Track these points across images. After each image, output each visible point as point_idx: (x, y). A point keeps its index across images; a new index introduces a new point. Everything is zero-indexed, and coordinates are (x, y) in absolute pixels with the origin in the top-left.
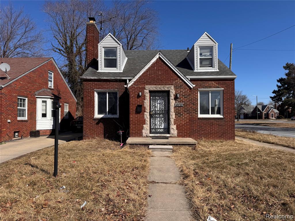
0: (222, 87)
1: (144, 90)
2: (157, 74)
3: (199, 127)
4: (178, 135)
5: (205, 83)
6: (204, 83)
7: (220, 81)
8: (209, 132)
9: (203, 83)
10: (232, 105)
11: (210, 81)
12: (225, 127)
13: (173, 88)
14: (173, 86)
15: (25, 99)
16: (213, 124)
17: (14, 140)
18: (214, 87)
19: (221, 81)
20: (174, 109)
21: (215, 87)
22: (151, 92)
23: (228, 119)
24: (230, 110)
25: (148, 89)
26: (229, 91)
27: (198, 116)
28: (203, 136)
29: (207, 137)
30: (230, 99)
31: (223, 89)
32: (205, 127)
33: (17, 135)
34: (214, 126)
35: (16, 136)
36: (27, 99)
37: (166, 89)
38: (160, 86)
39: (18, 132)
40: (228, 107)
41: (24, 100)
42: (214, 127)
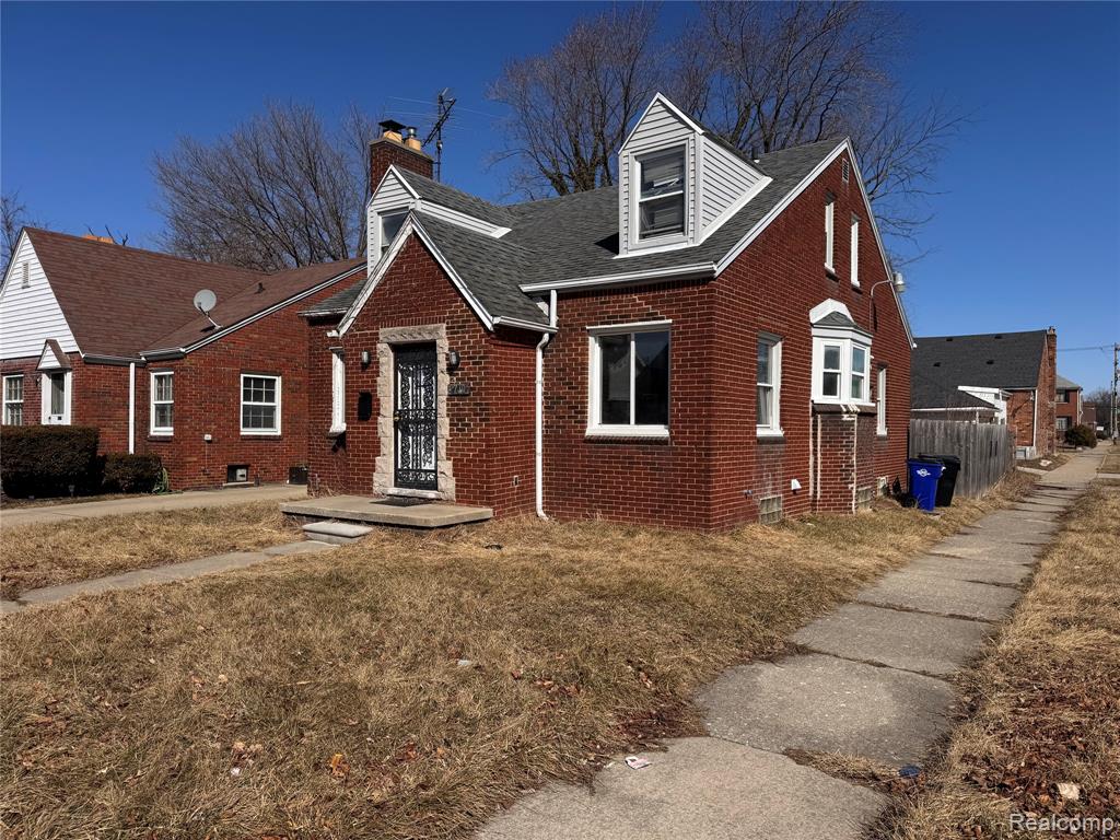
0: (665, 313)
1: (375, 344)
2: (406, 287)
3: (589, 471)
4: (457, 496)
5: (609, 302)
6: (604, 303)
7: (659, 290)
8: (621, 493)
9: (602, 303)
10: (702, 388)
11: (627, 293)
12: (675, 475)
13: (445, 331)
14: (445, 325)
15: (275, 380)
16: (634, 463)
17: (226, 487)
18: (637, 316)
19: (664, 289)
20: (448, 405)
21: (642, 315)
22: (397, 348)
23: (685, 444)
24: (693, 405)
25: (386, 340)
26: (690, 327)
27: (584, 432)
28: (600, 507)
29: (612, 513)
30: (694, 360)
31: (670, 321)
32: (607, 472)
33: (242, 476)
34: (637, 469)
35: (239, 478)
36: (279, 381)
37: (428, 337)
38: (411, 328)
39: (245, 467)
40: (687, 394)
41: (271, 383)
42: (636, 473)
